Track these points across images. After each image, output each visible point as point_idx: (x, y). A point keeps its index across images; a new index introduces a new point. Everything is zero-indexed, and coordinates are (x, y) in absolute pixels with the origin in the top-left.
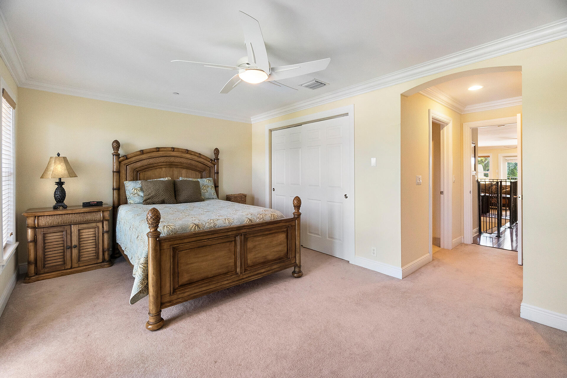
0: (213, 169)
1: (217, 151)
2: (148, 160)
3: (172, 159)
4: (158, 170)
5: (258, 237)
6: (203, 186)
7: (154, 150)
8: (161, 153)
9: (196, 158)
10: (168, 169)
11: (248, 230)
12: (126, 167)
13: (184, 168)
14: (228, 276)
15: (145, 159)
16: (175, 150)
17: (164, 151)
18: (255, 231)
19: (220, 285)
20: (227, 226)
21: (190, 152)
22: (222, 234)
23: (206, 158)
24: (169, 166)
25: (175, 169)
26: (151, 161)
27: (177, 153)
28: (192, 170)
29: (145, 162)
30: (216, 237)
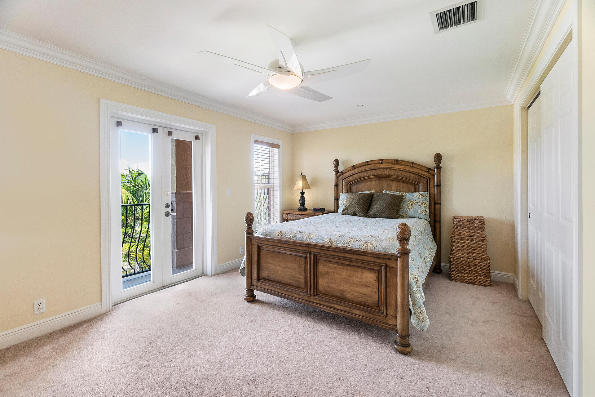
0: (432, 180)
1: (438, 158)
2: (359, 174)
3: (380, 172)
4: (368, 183)
5: (333, 264)
6: (409, 201)
7: (364, 164)
8: (370, 167)
9: (408, 168)
10: (377, 182)
11: (319, 251)
12: (343, 182)
13: (394, 181)
14: (299, 291)
15: (356, 174)
16: (383, 162)
17: (373, 164)
18: (328, 254)
19: (291, 295)
20: (304, 240)
21: (400, 162)
22: (294, 247)
23: (421, 167)
24: (378, 179)
25: (384, 182)
26: (361, 175)
27: (386, 164)
28: (404, 183)
29: (356, 176)
30: (287, 248)
